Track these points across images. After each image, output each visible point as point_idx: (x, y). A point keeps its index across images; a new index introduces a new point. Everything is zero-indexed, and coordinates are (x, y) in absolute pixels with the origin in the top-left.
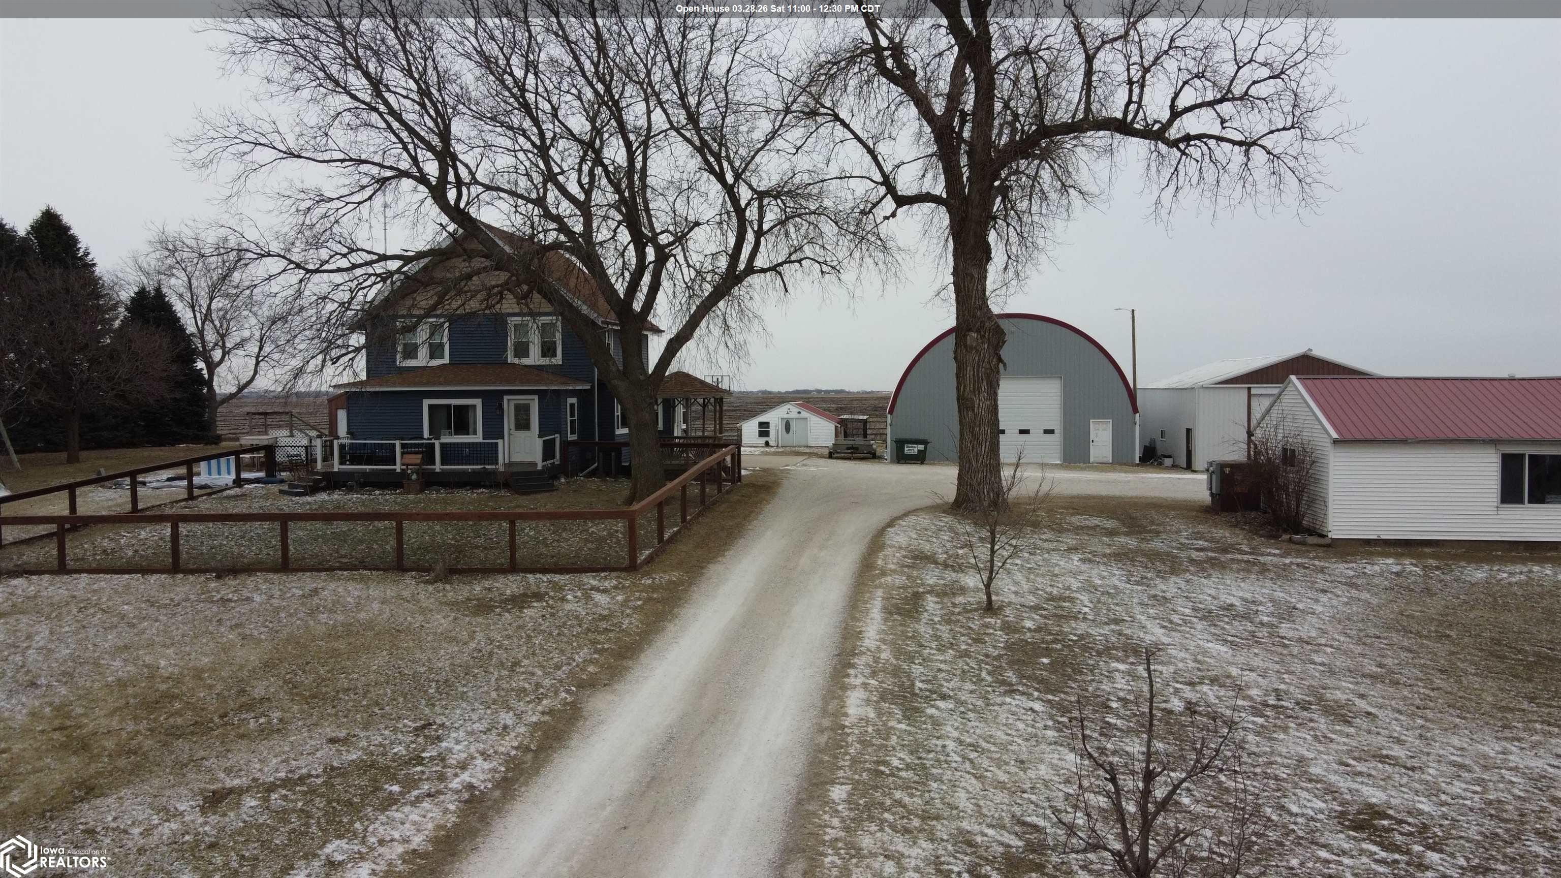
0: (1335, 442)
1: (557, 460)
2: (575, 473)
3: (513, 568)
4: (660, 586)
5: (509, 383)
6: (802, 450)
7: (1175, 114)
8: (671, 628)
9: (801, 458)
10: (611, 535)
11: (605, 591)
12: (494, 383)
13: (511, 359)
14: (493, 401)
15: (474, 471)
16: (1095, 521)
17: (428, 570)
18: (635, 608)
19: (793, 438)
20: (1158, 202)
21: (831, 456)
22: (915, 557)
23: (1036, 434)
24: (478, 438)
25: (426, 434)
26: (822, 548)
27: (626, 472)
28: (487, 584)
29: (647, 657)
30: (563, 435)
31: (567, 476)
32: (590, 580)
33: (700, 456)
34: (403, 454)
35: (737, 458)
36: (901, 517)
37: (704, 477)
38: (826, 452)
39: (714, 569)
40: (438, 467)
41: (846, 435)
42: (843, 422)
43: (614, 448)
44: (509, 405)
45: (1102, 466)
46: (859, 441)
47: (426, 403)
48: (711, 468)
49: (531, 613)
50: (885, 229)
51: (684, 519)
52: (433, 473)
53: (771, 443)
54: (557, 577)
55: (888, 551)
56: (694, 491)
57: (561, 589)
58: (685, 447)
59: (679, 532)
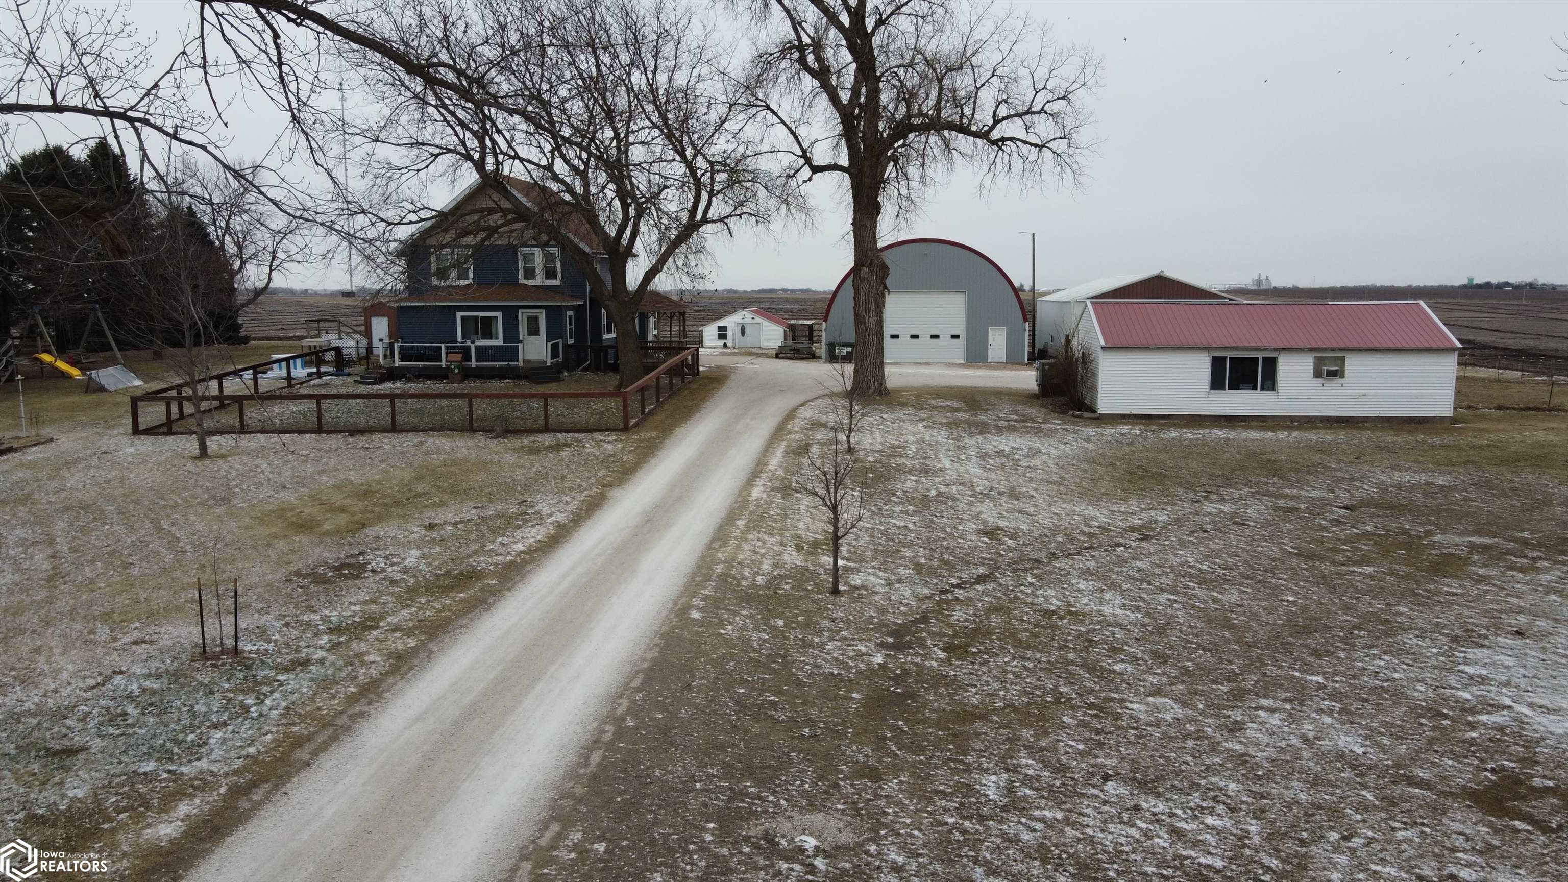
0: (1103, 348)
1: (560, 359)
2: (575, 368)
3: (546, 429)
4: (644, 440)
5: (522, 300)
6: (755, 350)
7: (996, 122)
8: (653, 462)
9: (750, 358)
10: (608, 411)
11: (609, 442)
12: (512, 300)
13: (522, 281)
14: (510, 314)
15: (501, 367)
16: (949, 403)
17: (491, 430)
18: (630, 451)
19: (749, 341)
20: (981, 185)
21: (777, 356)
22: (813, 424)
23: (945, 339)
24: (499, 342)
25: (459, 339)
26: (752, 419)
27: (615, 368)
28: (532, 439)
29: (640, 474)
30: (564, 341)
31: (569, 371)
32: (599, 436)
33: (669, 356)
34: (447, 354)
35: (696, 357)
36: (812, 400)
37: (673, 371)
38: (774, 352)
39: (679, 431)
40: (473, 363)
41: (793, 339)
42: (792, 327)
43: (601, 349)
44: (523, 317)
45: (998, 365)
46: (804, 343)
47: (459, 315)
48: (677, 365)
49: (565, 453)
50: (805, 189)
51: (658, 400)
52: (470, 368)
53: (729, 345)
54: (576, 435)
55: (796, 421)
56: (665, 381)
57: (581, 441)
58: (657, 349)
59: (655, 408)
